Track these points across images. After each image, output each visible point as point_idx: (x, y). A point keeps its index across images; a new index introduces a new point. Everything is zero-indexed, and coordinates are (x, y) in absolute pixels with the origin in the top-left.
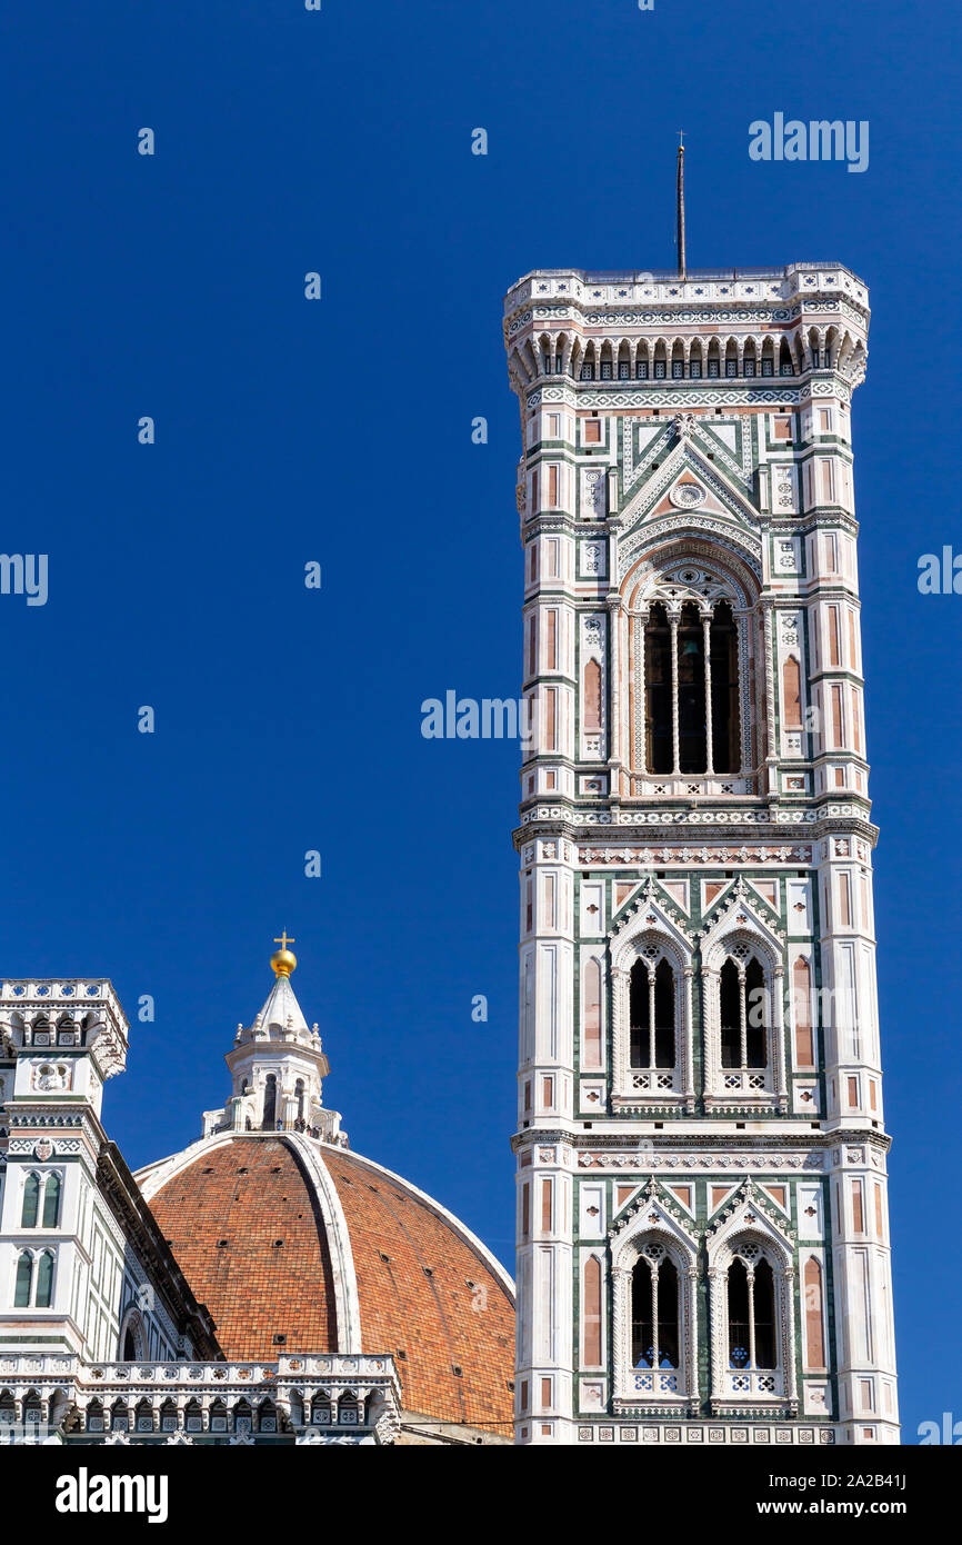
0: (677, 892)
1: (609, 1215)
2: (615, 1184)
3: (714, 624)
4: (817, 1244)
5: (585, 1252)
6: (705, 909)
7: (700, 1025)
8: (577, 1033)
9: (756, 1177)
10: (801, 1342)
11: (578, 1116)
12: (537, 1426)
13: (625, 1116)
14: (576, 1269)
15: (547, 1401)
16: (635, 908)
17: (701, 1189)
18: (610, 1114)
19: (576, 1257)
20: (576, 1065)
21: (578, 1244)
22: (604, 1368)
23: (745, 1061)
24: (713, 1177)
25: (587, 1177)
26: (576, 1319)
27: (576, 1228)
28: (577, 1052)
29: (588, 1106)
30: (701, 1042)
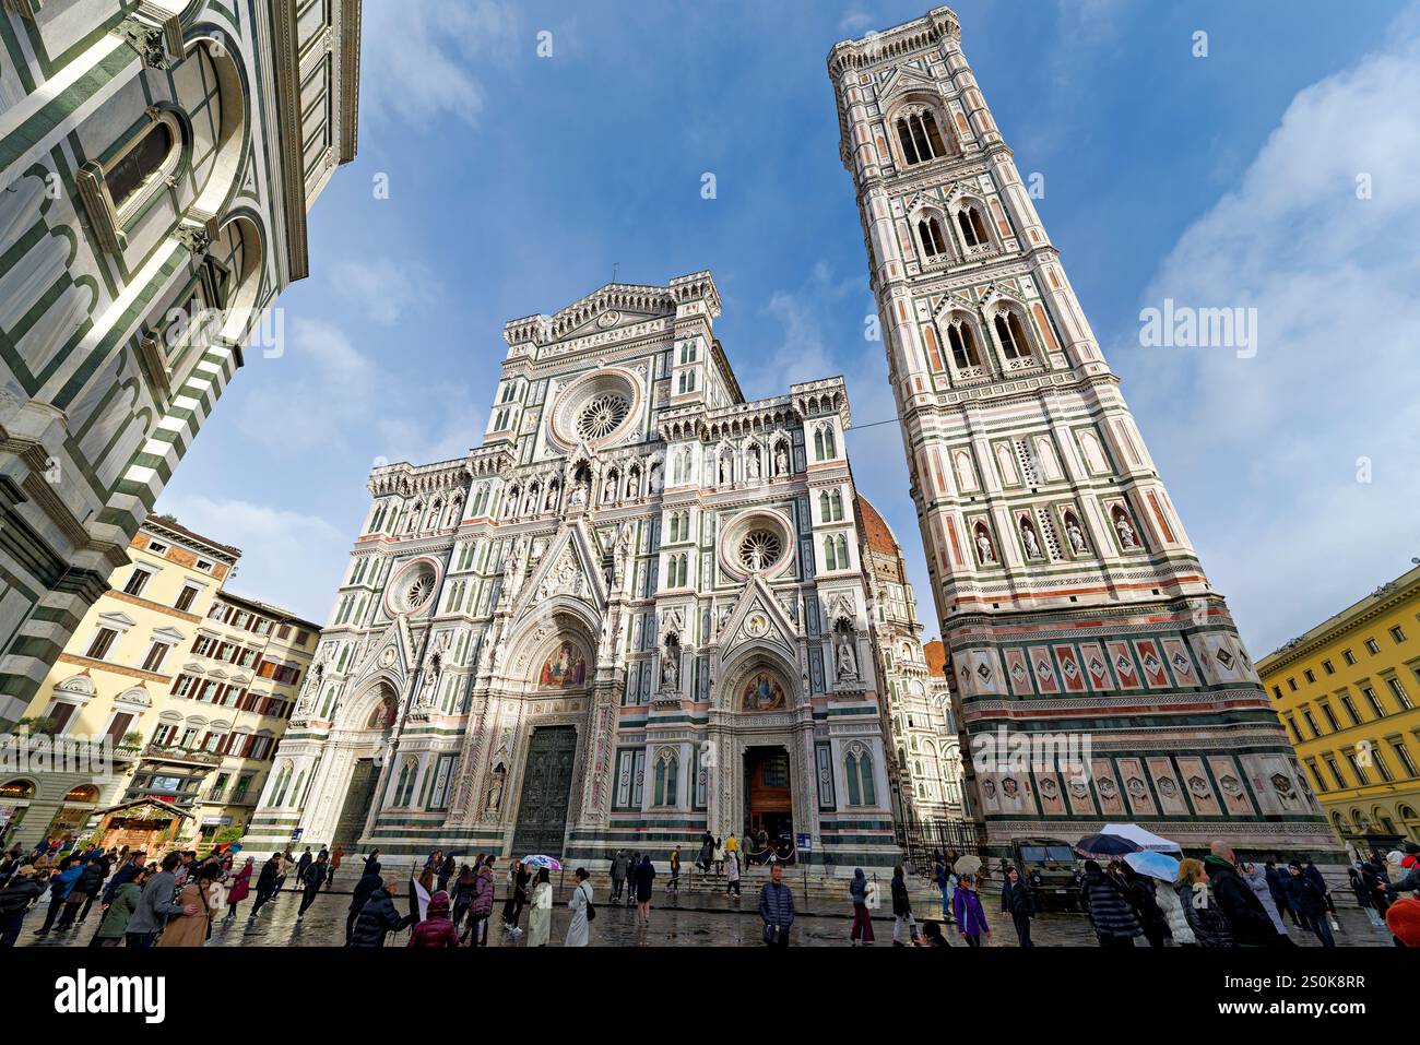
0: (932, 193)
1: (931, 310)
2: (931, 298)
3: (924, 118)
4: (1037, 298)
5: (924, 327)
6: (945, 196)
7: (955, 233)
8: (900, 249)
9: (997, 280)
10: (1042, 338)
11: (908, 277)
12: (917, 398)
13: (928, 273)
14: (921, 333)
15: (920, 387)
16: (915, 202)
17: (972, 289)
18: (922, 273)
19: (920, 329)
20: (903, 260)
21: (919, 324)
22: (944, 370)
23: (977, 241)
24: (976, 285)
25: (917, 298)
26: (925, 353)
27: (917, 318)
28: (902, 256)
29: (910, 273)
30: (956, 239)
